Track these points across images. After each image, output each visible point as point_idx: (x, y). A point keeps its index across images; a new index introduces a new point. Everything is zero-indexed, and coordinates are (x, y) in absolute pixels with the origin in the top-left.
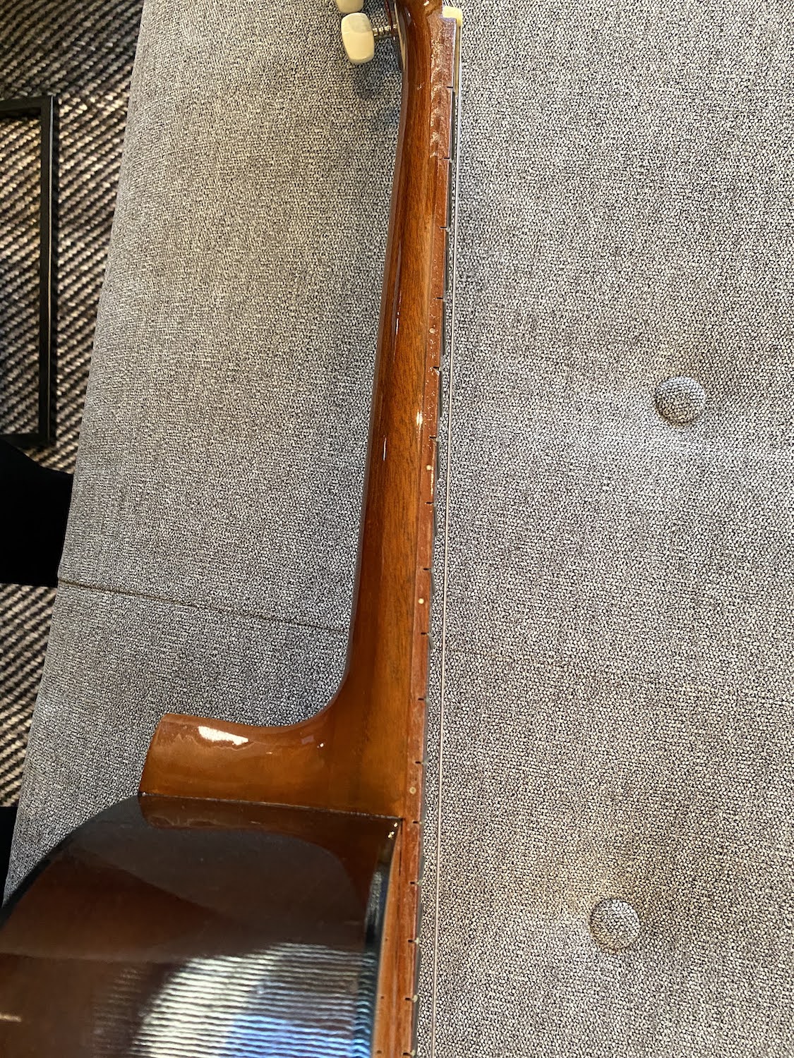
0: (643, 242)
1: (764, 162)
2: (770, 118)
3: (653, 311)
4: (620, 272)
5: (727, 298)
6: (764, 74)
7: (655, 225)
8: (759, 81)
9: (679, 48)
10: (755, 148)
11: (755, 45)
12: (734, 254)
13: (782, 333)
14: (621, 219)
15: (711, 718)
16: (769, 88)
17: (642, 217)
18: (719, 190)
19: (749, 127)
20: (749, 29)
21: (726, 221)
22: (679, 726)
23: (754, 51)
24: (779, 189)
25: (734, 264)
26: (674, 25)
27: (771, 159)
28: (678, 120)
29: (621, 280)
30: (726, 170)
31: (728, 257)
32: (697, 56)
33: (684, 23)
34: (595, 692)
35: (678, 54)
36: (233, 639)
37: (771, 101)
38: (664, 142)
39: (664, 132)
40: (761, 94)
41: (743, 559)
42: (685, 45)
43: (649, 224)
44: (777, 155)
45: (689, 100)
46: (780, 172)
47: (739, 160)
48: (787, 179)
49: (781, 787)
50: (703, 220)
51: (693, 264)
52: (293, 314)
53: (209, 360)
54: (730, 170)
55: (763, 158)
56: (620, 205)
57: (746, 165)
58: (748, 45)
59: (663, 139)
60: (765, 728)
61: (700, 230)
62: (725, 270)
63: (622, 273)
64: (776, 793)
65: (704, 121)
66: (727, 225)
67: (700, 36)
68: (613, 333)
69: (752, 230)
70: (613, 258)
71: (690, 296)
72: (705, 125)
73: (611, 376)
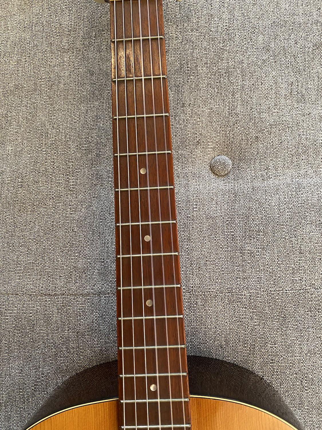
0: (194, 99)
1: (239, 59)
2: (238, 41)
3: (203, 129)
4: (186, 114)
5: (234, 119)
6: (232, 22)
7: (198, 92)
8: (231, 25)
9: (195, 15)
10: (234, 54)
11: (227, 11)
12: (233, 100)
13: (259, 130)
14: (183, 91)
15: (258, 304)
16: (235, 28)
17: (191, 89)
18: (222, 73)
19: (230, 45)
20: (223, 4)
21: (227, 86)
22: (244, 310)
23: (227, 13)
24: (247, 70)
25: (234, 104)
26: (191, 6)
27: (241, 58)
28: (200, 46)
29: (187, 117)
30: (223, 65)
31: (231, 101)
32: (203, 18)
33: (195, 4)
34: (206, 301)
35: (195, 18)
36: (38, 307)
37: (237, 33)
38: (196, 56)
39: (195, 51)
40: (232, 31)
41: (259, 231)
42: (197, 14)
43: (195, 92)
44: (243, 56)
45: (203, 37)
46: (246, 63)
47: (228, 60)
48: (249, 65)
49: (292, 328)
50: (218, 87)
51: (217, 106)
52: (44, 153)
53: (9, 179)
54: (225, 64)
55: (238, 58)
56: (181, 85)
57: (232, 61)
58: (223, 11)
59: (195, 54)
60: (281, 304)
61: (217, 91)
62: (230, 107)
63: (187, 114)
64: (290, 332)
65: (211, 45)
66: (228, 88)
67: (203, 9)
68: (188, 141)
69: (239, 88)
70: (182, 108)
71: (218, 120)
72: (212, 47)
73: (190, 160)
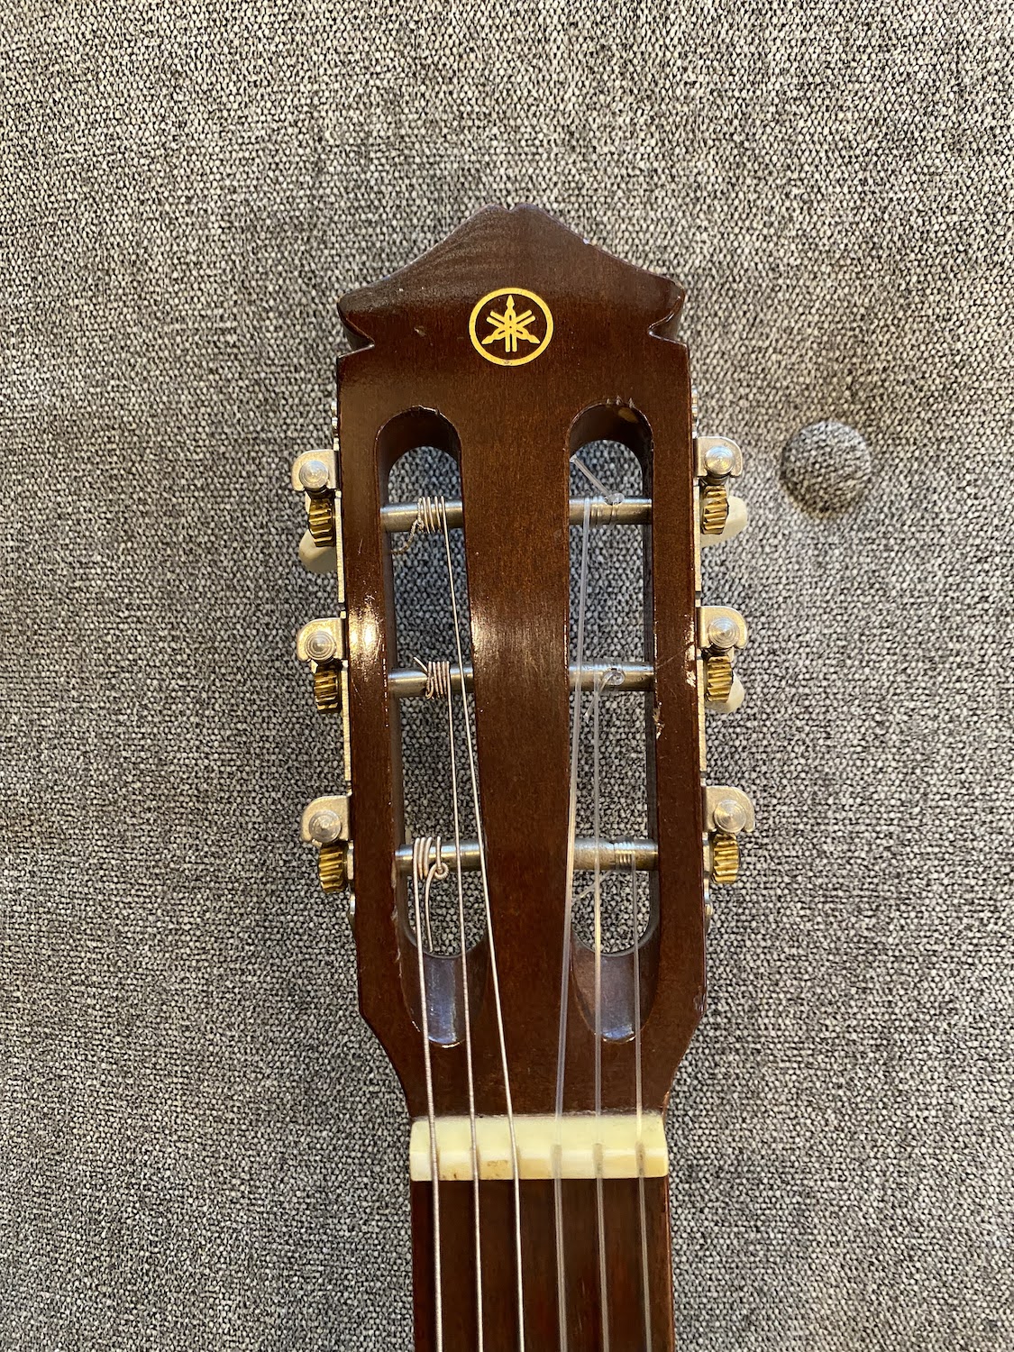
0: (737, 1152)
1: (936, 992)
2: (938, 909)
3: (770, 1271)
4: (702, 1211)
5: (900, 1240)
6: (917, 822)
7: (755, 1120)
8: (909, 836)
9: (754, 775)
10: (916, 966)
11: (894, 764)
12: (902, 1163)
13: (1003, 1300)
14: (691, 1113)
16: (929, 849)
17: (728, 1107)
18: (862, 1048)
19: (902, 927)
20: (878, 731)
21: (881, 1105)
23: (893, 776)
24: (969, 1044)
25: (904, 1180)
26: (738, 730)
27: (947, 985)
28: (771, 918)
29: (706, 1223)
30: (870, 1010)
31: (891, 1168)
32: (788, 789)
33: (756, 723)
37: (935, 876)
38: (752, 964)
39: (748, 943)
40: (915, 862)
42: (764, 769)
47: (890, 990)
65: (819, 919)
